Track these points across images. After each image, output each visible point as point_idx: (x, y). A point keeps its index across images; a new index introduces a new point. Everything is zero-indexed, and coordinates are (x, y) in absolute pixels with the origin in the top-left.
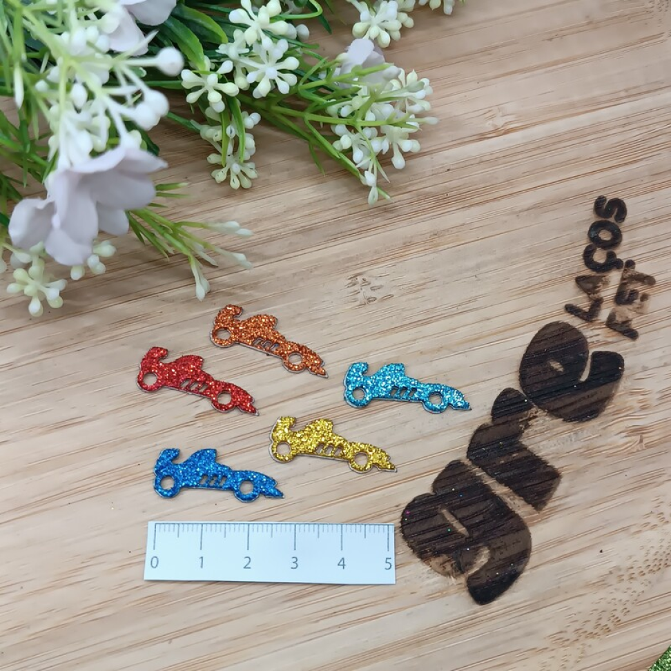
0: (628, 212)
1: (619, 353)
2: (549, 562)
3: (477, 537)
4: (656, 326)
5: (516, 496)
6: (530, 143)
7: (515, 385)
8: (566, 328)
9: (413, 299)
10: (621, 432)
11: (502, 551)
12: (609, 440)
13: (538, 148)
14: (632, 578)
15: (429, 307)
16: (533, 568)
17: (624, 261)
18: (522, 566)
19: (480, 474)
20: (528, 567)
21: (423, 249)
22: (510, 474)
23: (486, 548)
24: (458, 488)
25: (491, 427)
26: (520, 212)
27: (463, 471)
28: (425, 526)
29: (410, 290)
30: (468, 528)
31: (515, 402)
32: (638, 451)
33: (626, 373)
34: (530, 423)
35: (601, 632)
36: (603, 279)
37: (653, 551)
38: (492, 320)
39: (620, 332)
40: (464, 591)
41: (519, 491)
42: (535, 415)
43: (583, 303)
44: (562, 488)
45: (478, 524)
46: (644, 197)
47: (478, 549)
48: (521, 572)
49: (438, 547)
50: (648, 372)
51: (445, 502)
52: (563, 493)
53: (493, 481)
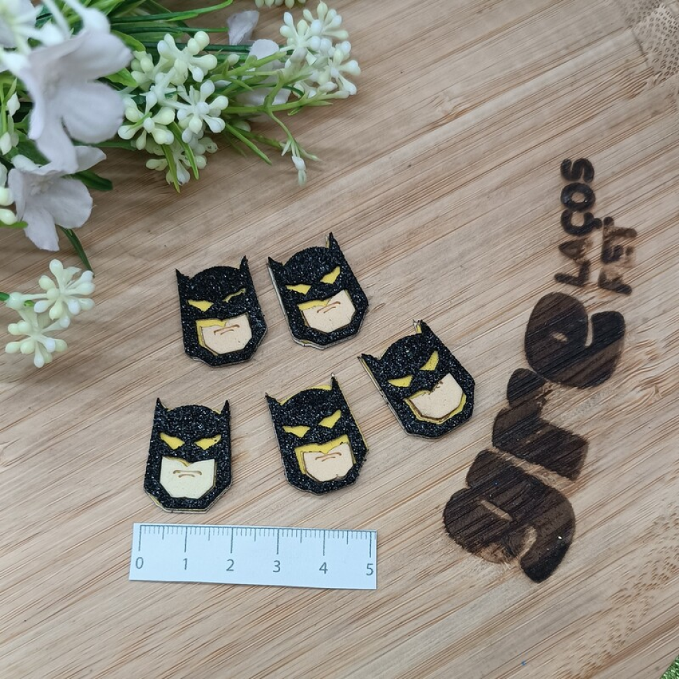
0: (595, 170)
1: (617, 310)
2: (595, 526)
3: (520, 519)
4: (648, 276)
5: (549, 472)
6: (484, 121)
7: (524, 365)
8: (560, 298)
9: (405, 303)
10: (635, 387)
11: (547, 526)
12: (626, 397)
14: (677, 524)
15: (423, 307)
16: (581, 536)
17: (603, 220)
18: (569, 537)
19: (509, 459)
20: (575, 536)
21: (403, 250)
22: (538, 451)
23: (532, 527)
24: (491, 476)
25: (509, 411)
26: (489, 192)
27: (492, 459)
28: (468, 521)
29: (400, 295)
30: (510, 512)
31: (527, 381)
32: (656, 401)
33: (628, 328)
34: (546, 398)
35: (659, 582)
36: (585, 241)
38: (487, 306)
39: (613, 290)
40: (520, 573)
41: (551, 466)
42: (549, 389)
43: (572, 269)
44: (591, 454)
45: (519, 506)
46: (607, 152)
47: (524, 530)
48: (570, 543)
49: (485, 538)
50: (650, 323)
51: (482, 493)
52: (593, 458)
53: (524, 461)
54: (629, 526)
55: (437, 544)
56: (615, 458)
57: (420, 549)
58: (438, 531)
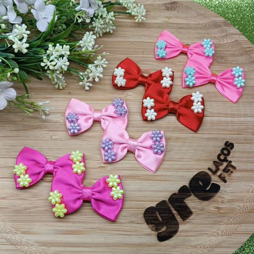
0: (234, 147)
1: (220, 185)
2: (182, 236)
3: (164, 223)
4: (233, 181)
5: (178, 215)
6: (212, 121)
7: (188, 185)
8: (207, 174)
10: (214, 207)
11: (170, 229)
12: (210, 208)
13: (214, 123)
14: (204, 248)
15: (170, 157)
17: (229, 161)
19: (170, 206)
20: (176, 235)
21: (173, 141)
22: (178, 208)
23: (166, 226)
24: (163, 208)
25: (177, 194)
26: (203, 139)
27: (166, 204)
28: (151, 215)
30: (162, 219)
31: (186, 189)
32: (217, 214)
33: (220, 191)
34: (189, 196)
36: (222, 164)
37: (212, 242)
39: (222, 179)
40: (156, 236)
41: (180, 214)
42: (191, 195)
43: (214, 168)
44: (192, 217)
45: (166, 219)
46: (240, 145)
47: (164, 226)
48: (174, 236)
49: (152, 222)
50: (226, 193)
51: (158, 210)
52: (192, 218)
53: (173, 209)
54: (191, 241)
55: (139, 216)
56: (197, 222)
57: (134, 215)
58: (142, 213)
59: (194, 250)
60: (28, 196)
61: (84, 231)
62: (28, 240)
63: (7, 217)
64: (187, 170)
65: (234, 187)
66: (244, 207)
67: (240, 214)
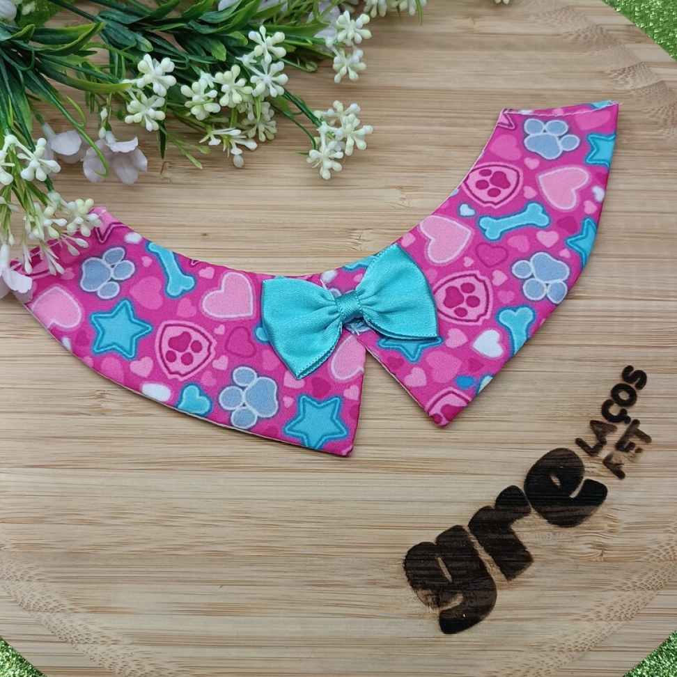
0: (647, 383)
1: (605, 485)
2: (505, 619)
3: (457, 585)
4: (642, 474)
5: (495, 565)
6: (588, 310)
7: (521, 486)
8: (571, 455)
10: (588, 544)
11: (474, 600)
12: (578, 547)
13: (595, 316)
14: (561, 651)
15: (475, 409)
16: (491, 620)
17: (632, 419)
18: (484, 616)
19: (473, 541)
20: (487, 618)
22: (496, 548)
23: (462, 595)
24: (455, 544)
25: (492, 510)
26: (565, 359)
27: (462, 535)
28: (422, 565)
30: (452, 575)
31: (516, 497)
32: (596, 561)
33: (606, 501)
34: (523, 515)
36: (611, 427)
37: (583, 637)
39: (612, 470)
40: (436, 619)
41: (499, 563)
42: (528, 511)
43: (591, 441)
44: (530, 570)
45: (463, 576)
46: (664, 376)
47: (456, 593)
48: (482, 620)
49: (427, 582)
50: (623, 506)
51: (442, 552)
52: (530, 574)
53: (482, 549)
54: (528, 632)
55: (392, 568)
56: (545, 582)
57: (380, 564)
58: (399, 560)
59: (536, 656)
60: (103, 515)
61: (248, 606)
62: (106, 628)
63: (48, 569)
64: (519, 446)
65: (644, 490)
66: (669, 544)
67: (658, 563)
